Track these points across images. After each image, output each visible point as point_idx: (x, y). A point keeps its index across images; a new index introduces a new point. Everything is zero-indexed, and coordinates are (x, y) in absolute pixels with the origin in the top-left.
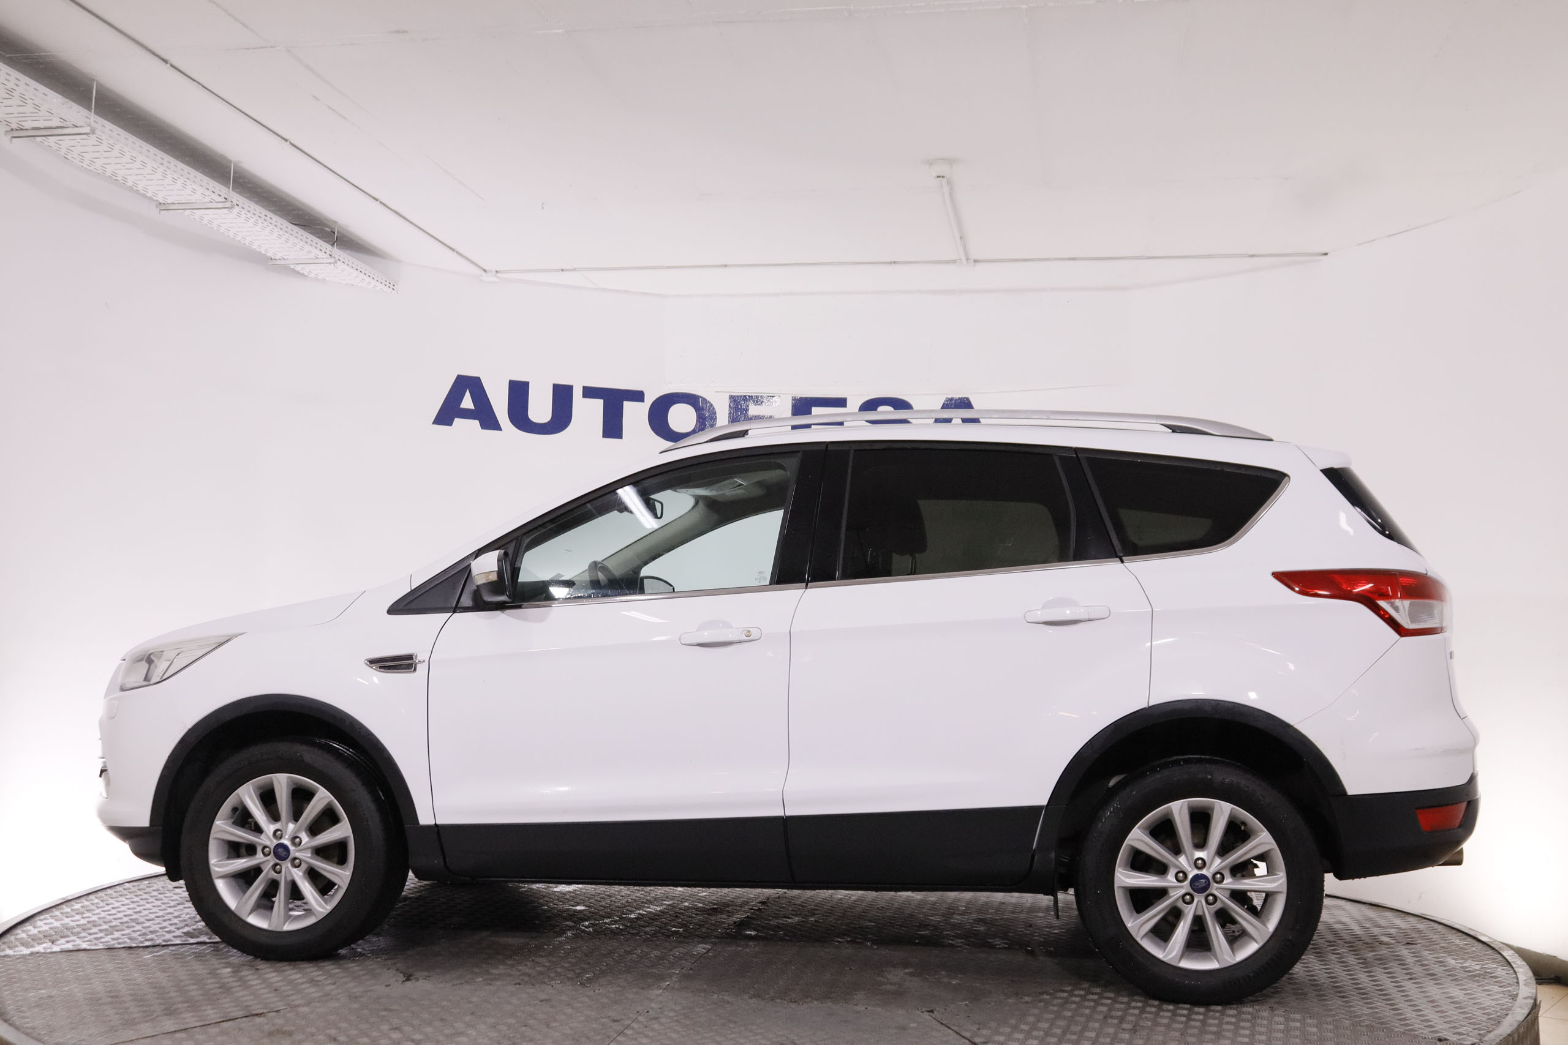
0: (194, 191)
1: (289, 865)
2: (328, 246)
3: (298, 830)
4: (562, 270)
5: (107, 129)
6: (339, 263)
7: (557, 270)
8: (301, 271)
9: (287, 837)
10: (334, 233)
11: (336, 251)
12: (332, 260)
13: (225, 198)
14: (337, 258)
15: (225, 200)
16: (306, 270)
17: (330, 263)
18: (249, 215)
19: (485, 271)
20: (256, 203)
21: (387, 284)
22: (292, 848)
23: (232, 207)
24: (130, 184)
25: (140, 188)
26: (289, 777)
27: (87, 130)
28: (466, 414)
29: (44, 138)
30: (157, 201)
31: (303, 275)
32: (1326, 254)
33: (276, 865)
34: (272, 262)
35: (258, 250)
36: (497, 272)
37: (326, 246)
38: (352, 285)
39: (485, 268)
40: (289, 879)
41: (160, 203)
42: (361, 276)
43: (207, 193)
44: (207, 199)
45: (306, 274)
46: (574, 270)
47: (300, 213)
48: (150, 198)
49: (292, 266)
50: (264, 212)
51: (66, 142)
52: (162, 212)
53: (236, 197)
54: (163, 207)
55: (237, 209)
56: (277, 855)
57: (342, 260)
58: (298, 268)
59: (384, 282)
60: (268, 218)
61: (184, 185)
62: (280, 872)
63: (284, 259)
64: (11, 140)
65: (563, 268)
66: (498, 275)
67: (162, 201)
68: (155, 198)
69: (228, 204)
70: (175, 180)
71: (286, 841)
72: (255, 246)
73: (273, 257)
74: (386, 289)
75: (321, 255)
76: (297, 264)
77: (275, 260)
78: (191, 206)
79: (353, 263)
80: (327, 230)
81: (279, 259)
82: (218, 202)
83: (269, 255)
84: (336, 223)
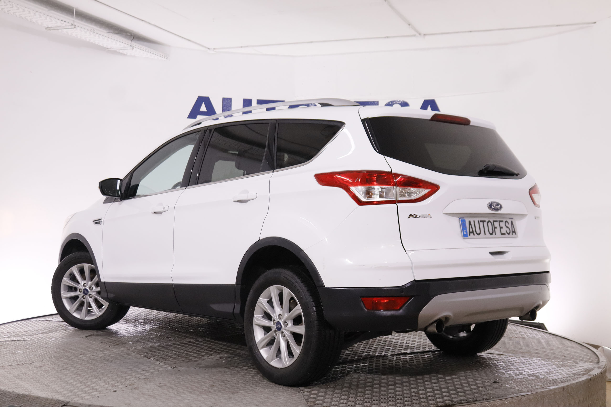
1: (88, 297)
3: (92, 285)
4: (242, 47)
6: (135, 49)
7: (239, 47)
8: (123, 53)
9: (88, 286)
10: (132, 35)
11: (134, 43)
12: (132, 48)
13: (71, 24)
14: (134, 46)
15: (71, 25)
16: (125, 52)
19: (209, 49)
21: (164, 56)
22: (89, 291)
23: (75, 28)
26: (89, 265)
28: (203, 113)
31: (124, 54)
33: (83, 296)
36: (214, 49)
37: (128, 42)
39: (209, 47)
40: (88, 301)
42: (149, 54)
45: (126, 54)
46: (247, 46)
49: (118, 51)
50: (93, 28)
52: (48, 31)
53: (77, 23)
54: (48, 29)
56: (84, 293)
58: (121, 51)
59: (161, 56)
62: (84, 299)
63: (112, 48)
66: (215, 50)
67: (47, 27)
69: (73, 27)
71: (87, 288)
74: (163, 59)
75: (126, 46)
76: (120, 50)
77: (109, 48)
78: (57, 28)
79: (143, 48)
80: (129, 34)
81: (110, 48)
82: (69, 26)
83: (105, 46)
84: (133, 31)
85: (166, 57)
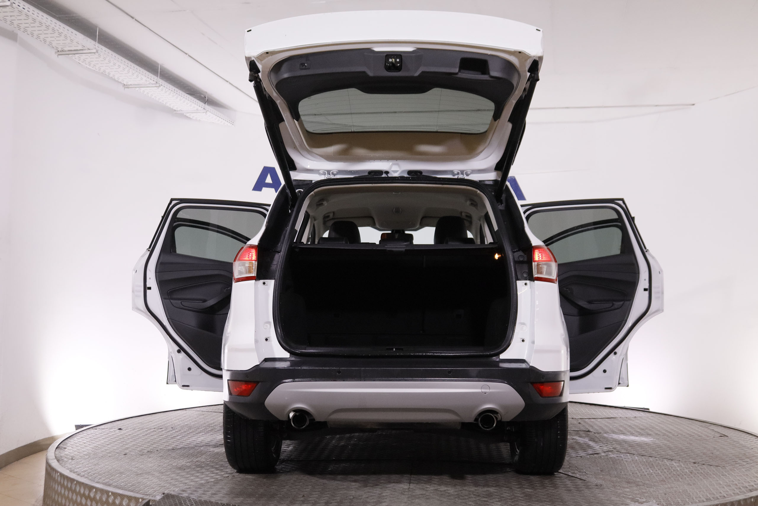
0: (142, 79)
2: (203, 104)
4: (315, 115)
5: (104, 50)
6: (208, 112)
7: (312, 115)
8: (189, 116)
10: (206, 98)
11: (207, 107)
12: (205, 111)
14: (207, 110)
15: (155, 83)
16: (191, 115)
17: (204, 112)
18: (167, 90)
20: (169, 83)
21: (230, 122)
23: (160, 86)
24: (111, 76)
25: (116, 78)
27: (94, 51)
28: (268, 186)
29: (73, 55)
30: (123, 84)
31: (189, 118)
32: (694, 105)
34: (175, 112)
35: (169, 106)
37: (202, 104)
38: (213, 123)
41: (125, 85)
42: (218, 118)
43: (148, 80)
44: (148, 83)
45: (191, 117)
46: (321, 115)
47: (189, 88)
48: (120, 83)
49: (185, 114)
50: (174, 88)
51: (83, 56)
52: (125, 89)
53: (161, 81)
54: (125, 86)
55: (162, 87)
57: (209, 110)
58: (188, 115)
59: (229, 121)
60: (175, 91)
61: (137, 76)
63: (181, 110)
64: (58, 56)
65: (315, 114)
67: (125, 84)
68: (122, 82)
69: (158, 85)
70: (133, 74)
72: (168, 105)
73: (176, 110)
74: (229, 124)
75: (200, 108)
76: (188, 113)
77: (177, 111)
78: (139, 86)
79: (214, 112)
80: (203, 96)
81: (179, 111)
82: (153, 84)
83: (174, 108)
84: (206, 92)
85: (232, 123)
